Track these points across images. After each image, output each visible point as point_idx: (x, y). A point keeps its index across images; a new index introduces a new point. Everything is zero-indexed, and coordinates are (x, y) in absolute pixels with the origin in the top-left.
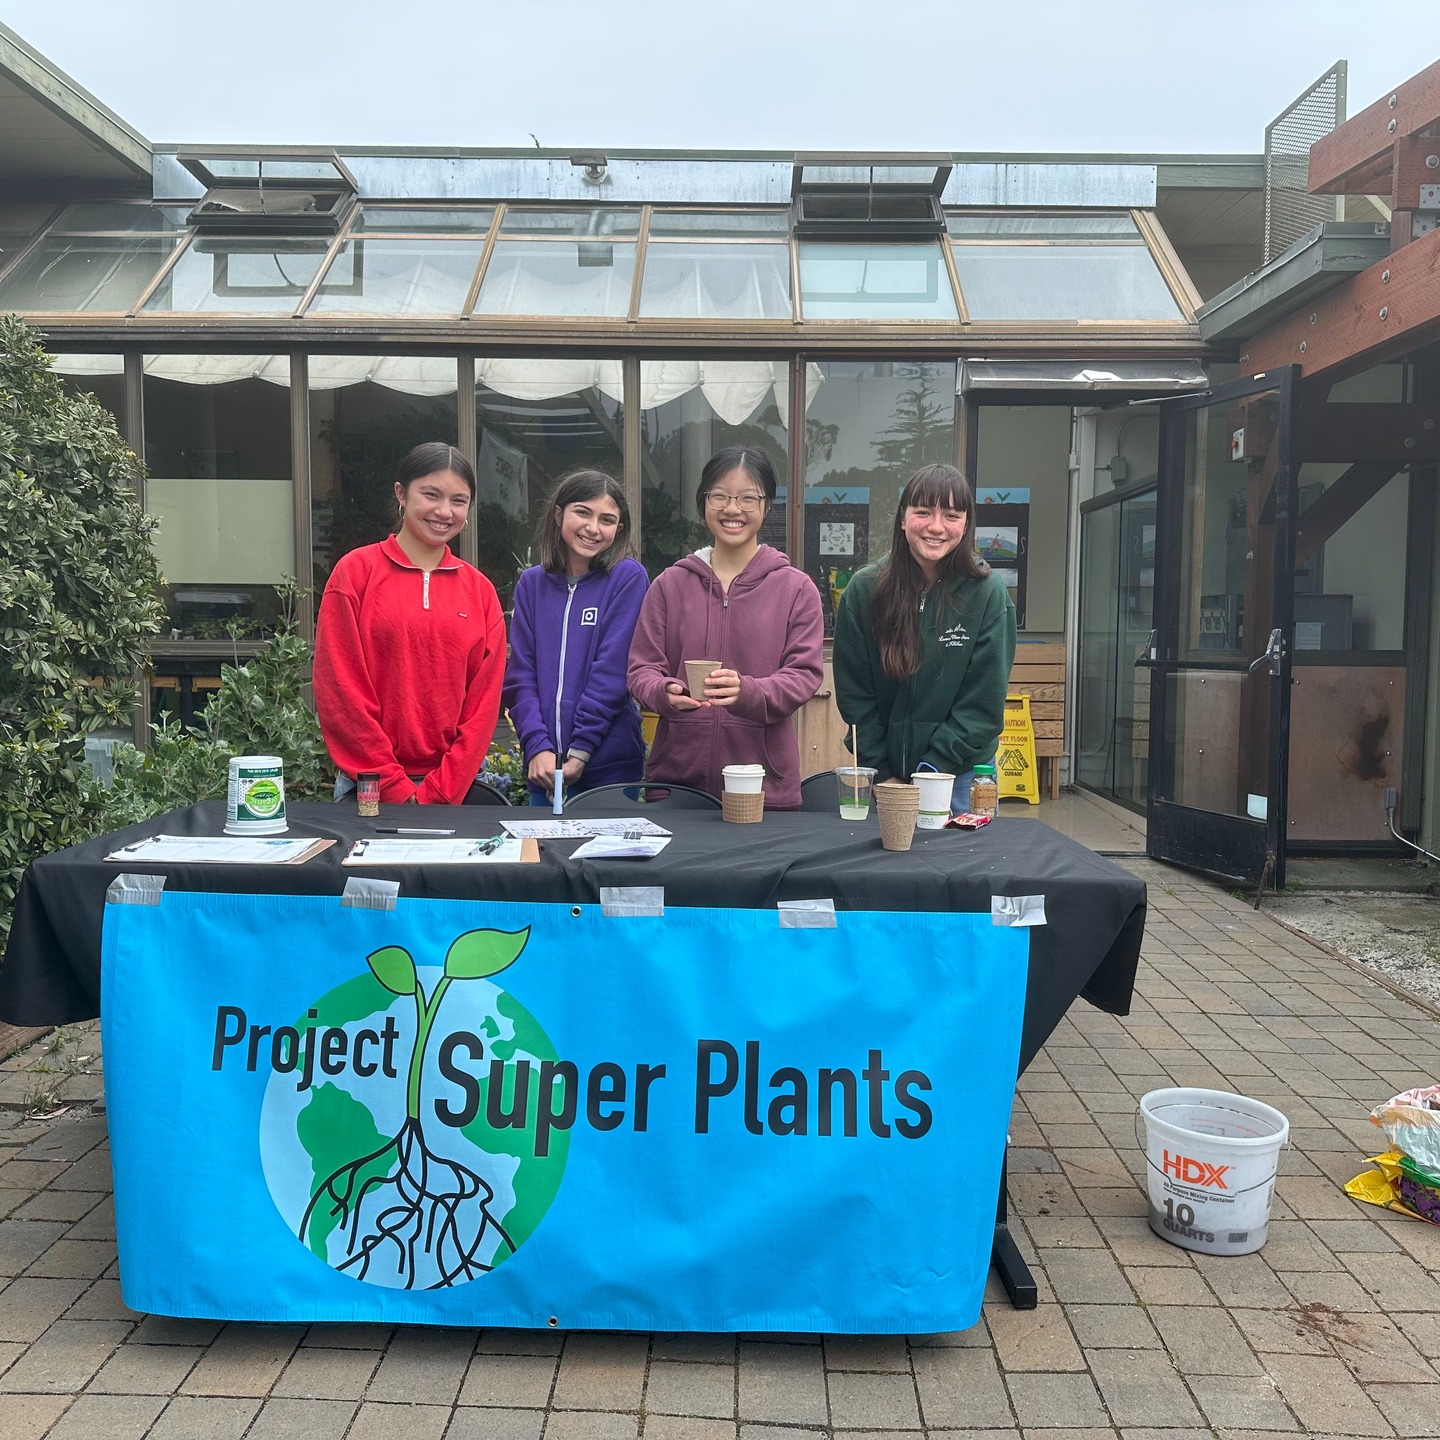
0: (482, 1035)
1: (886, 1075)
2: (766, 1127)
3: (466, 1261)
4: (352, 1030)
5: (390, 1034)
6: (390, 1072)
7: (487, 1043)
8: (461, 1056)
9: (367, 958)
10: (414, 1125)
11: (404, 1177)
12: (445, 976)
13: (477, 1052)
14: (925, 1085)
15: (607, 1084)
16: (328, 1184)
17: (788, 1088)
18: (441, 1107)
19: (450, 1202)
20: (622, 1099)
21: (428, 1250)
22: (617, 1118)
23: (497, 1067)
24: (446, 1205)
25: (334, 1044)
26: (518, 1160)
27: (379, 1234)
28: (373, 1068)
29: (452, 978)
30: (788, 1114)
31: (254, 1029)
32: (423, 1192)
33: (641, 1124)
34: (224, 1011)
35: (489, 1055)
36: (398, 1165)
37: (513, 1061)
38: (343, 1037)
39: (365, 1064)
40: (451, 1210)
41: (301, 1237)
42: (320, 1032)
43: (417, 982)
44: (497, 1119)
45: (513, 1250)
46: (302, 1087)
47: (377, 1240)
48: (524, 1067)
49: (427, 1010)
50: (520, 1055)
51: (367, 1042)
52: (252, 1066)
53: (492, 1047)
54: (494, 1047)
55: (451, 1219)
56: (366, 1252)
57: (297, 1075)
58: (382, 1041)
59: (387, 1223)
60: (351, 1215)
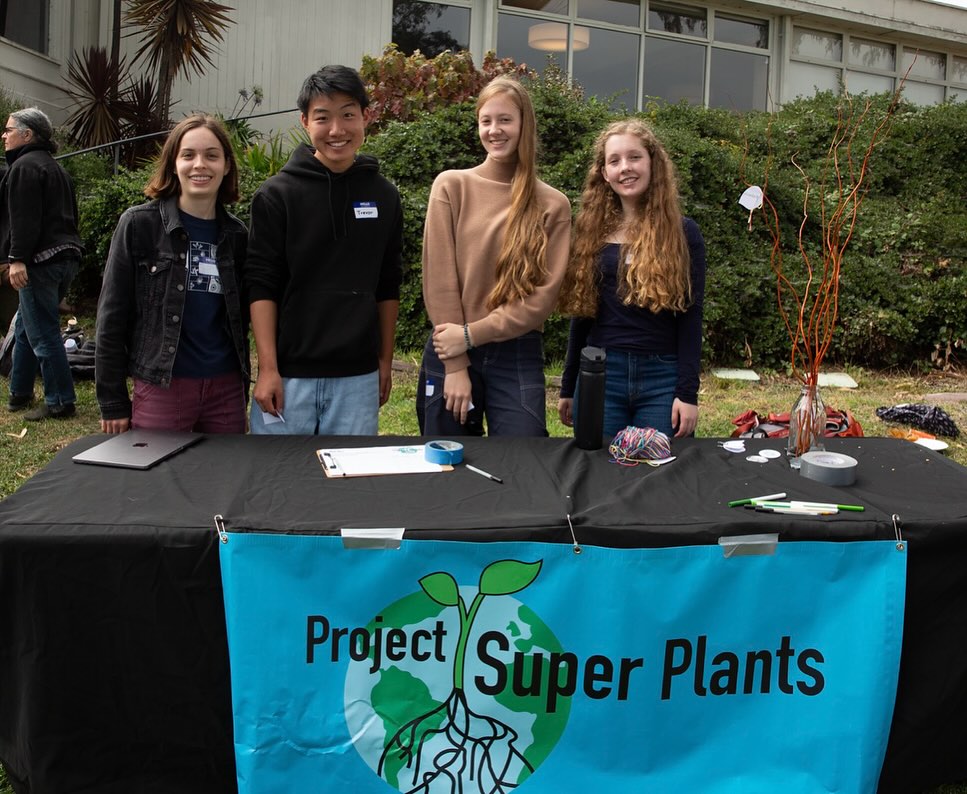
0: (508, 634)
1: (792, 653)
2: (709, 692)
3: (499, 783)
4: (409, 630)
5: (440, 632)
6: (440, 658)
7: (511, 640)
8: (493, 648)
9: (419, 581)
10: (459, 693)
11: (451, 728)
12: (480, 593)
13: (504, 645)
14: (819, 658)
15: (599, 669)
16: (397, 738)
17: (726, 665)
18: (479, 681)
19: (486, 742)
20: (610, 680)
21: (472, 778)
22: (605, 692)
23: (519, 657)
24: (483, 745)
25: (396, 640)
26: (535, 716)
27: (435, 770)
28: (426, 656)
29: (485, 595)
30: (724, 682)
31: (335, 631)
32: (466, 736)
33: (623, 695)
34: (312, 620)
35: (513, 649)
36: (447, 721)
37: (531, 654)
38: (403, 636)
39: (421, 652)
40: (486, 748)
41: (379, 773)
42: (385, 632)
43: (459, 597)
44: (519, 690)
45: (532, 771)
46: (373, 670)
47: (434, 775)
48: (538, 657)
49: (467, 616)
50: (535, 649)
51: (421, 639)
52: (335, 658)
53: (516, 643)
54: (517, 643)
55: (486, 754)
56: (426, 784)
57: (369, 662)
58: (434, 637)
59: (441, 762)
60: (415, 758)
